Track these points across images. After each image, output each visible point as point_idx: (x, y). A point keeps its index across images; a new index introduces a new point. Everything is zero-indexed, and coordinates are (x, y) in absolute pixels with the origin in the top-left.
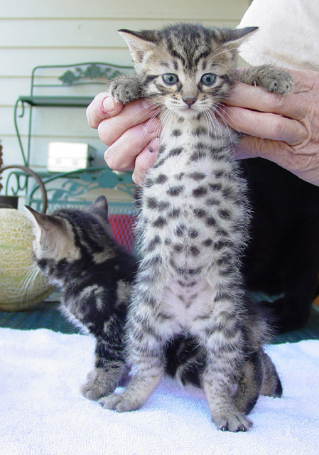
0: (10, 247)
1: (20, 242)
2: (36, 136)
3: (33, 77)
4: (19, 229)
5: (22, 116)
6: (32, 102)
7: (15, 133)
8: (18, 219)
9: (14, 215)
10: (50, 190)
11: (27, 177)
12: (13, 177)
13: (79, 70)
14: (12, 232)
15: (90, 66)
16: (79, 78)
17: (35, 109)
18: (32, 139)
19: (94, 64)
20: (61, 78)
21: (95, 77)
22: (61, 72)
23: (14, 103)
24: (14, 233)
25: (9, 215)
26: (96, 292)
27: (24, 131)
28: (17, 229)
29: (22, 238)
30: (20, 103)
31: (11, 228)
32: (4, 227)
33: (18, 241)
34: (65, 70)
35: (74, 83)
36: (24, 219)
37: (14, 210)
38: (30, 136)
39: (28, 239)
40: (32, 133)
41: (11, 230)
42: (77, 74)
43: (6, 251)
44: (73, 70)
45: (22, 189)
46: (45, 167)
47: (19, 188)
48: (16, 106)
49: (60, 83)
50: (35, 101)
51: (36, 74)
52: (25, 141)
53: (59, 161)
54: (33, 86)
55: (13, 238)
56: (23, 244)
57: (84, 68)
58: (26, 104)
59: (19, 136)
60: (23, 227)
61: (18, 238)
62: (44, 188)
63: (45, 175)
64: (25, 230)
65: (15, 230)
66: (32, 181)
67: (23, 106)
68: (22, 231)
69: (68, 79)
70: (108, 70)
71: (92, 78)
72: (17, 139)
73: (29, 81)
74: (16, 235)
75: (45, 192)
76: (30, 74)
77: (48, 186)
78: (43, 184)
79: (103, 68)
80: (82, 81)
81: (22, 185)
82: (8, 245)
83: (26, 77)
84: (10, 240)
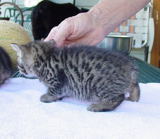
0: (4, 38)
4: (8, 30)
8: (8, 25)
9: (6, 23)
10: (25, 15)
11: (15, 10)
12: (8, 11)
14: (4, 31)
24: (6, 31)
28: (7, 29)
29: (9, 34)
31: (4, 29)
33: (8, 35)
36: (11, 25)
39: (13, 34)
43: (2, 40)
45: (12, 17)
46: (23, 5)
47: (11, 16)
53: (30, 2)
55: (5, 34)
56: (10, 37)
60: (10, 28)
61: (8, 34)
62: (22, 15)
63: (23, 9)
64: (11, 30)
65: (6, 30)
66: (17, 13)
68: (10, 30)
74: (7, 33)
77: (24, 14)
78: (22, 12)
81: (12, 14)
82: (3, 37)
84: (4, 35)
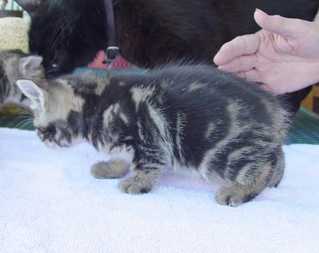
4: (24, 36)
8: (23, 27)
9: (19, 23)
24: (20, 40)
25: (14, 23)
26: (115, 111)
31: (16, 35)
32: (10, 34)
37: (19, 19)
41: (16, 37)
55: (19, 44)
65: (20, 37)
68: (27, 38)
84: (17, 46)
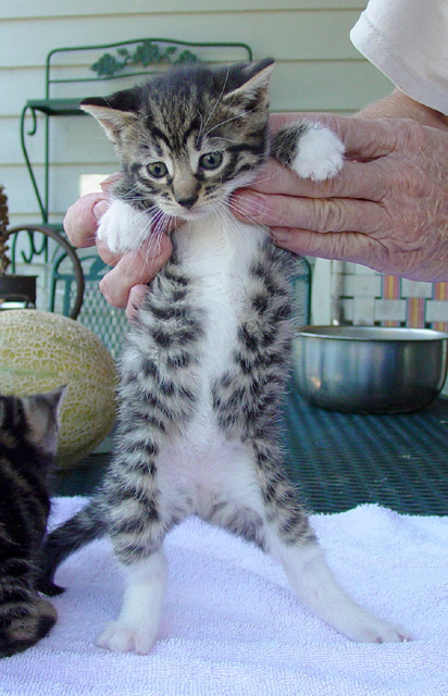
0: (30, 373)
1: (47, 365)
2: (57, 165)
3: (48, 67)
4: (44, 343)
5: (33, 133)
6: (47, 109)
7: (23, 161)
8: (41, 327)
10: (86, 258)
11: (46, 235)
13: (123, 53)
14: (33, 349)
15: (141, 44)
16: (123, 66)
17: (52, 119)
18: (51, 170)
19: (147, 42)
20: (94, 67)
21: (151, 62)
22: (94, 57)
23: (20, 112)
24: (37, 350)
27: (37, 157)
28: (41, 343)
29: (49, 357)
30: (29, 112)
31: (31, 341)
32: (19, 341)
33: (43, 363)
34: (100, 54)
35: (116, 74)
36: (51, 326)
38: (47, 165)
39: (60, 360)
40: (51, 160)
41: (31, 345)
42: (121, 59)
43: (26, 380)
44: (113, 52)
45: (39, 253)
47: (34, 251)
48: (23, 117)
49: (94, 75)
50: (54, 107)
51: (52, 62)
52: (39, 173)
54: (48, 82)
55: (35, 358)
56: (52, 368)
57: (132, 49)
58: (38, 113)
59: (29, 165)
60: (49, 337)
61: (44, 358)
62: (76, 256)
64: (53, 344)
66: (54, 244)
67: (34, 116)
68: (49, 346)
69: (106, 68)
70: (172, 50)
71: (145, 66)
72: (26, 170)
73: (43, 73)
74: (40, 353)
75: (78, 262)
76: (44, 63)
77: (81, 253)
78: (73, 250)
79: (164, 47)
80: (128, 70)
82: (27, 370)
83: (37, 67)
84: (32, 361)
